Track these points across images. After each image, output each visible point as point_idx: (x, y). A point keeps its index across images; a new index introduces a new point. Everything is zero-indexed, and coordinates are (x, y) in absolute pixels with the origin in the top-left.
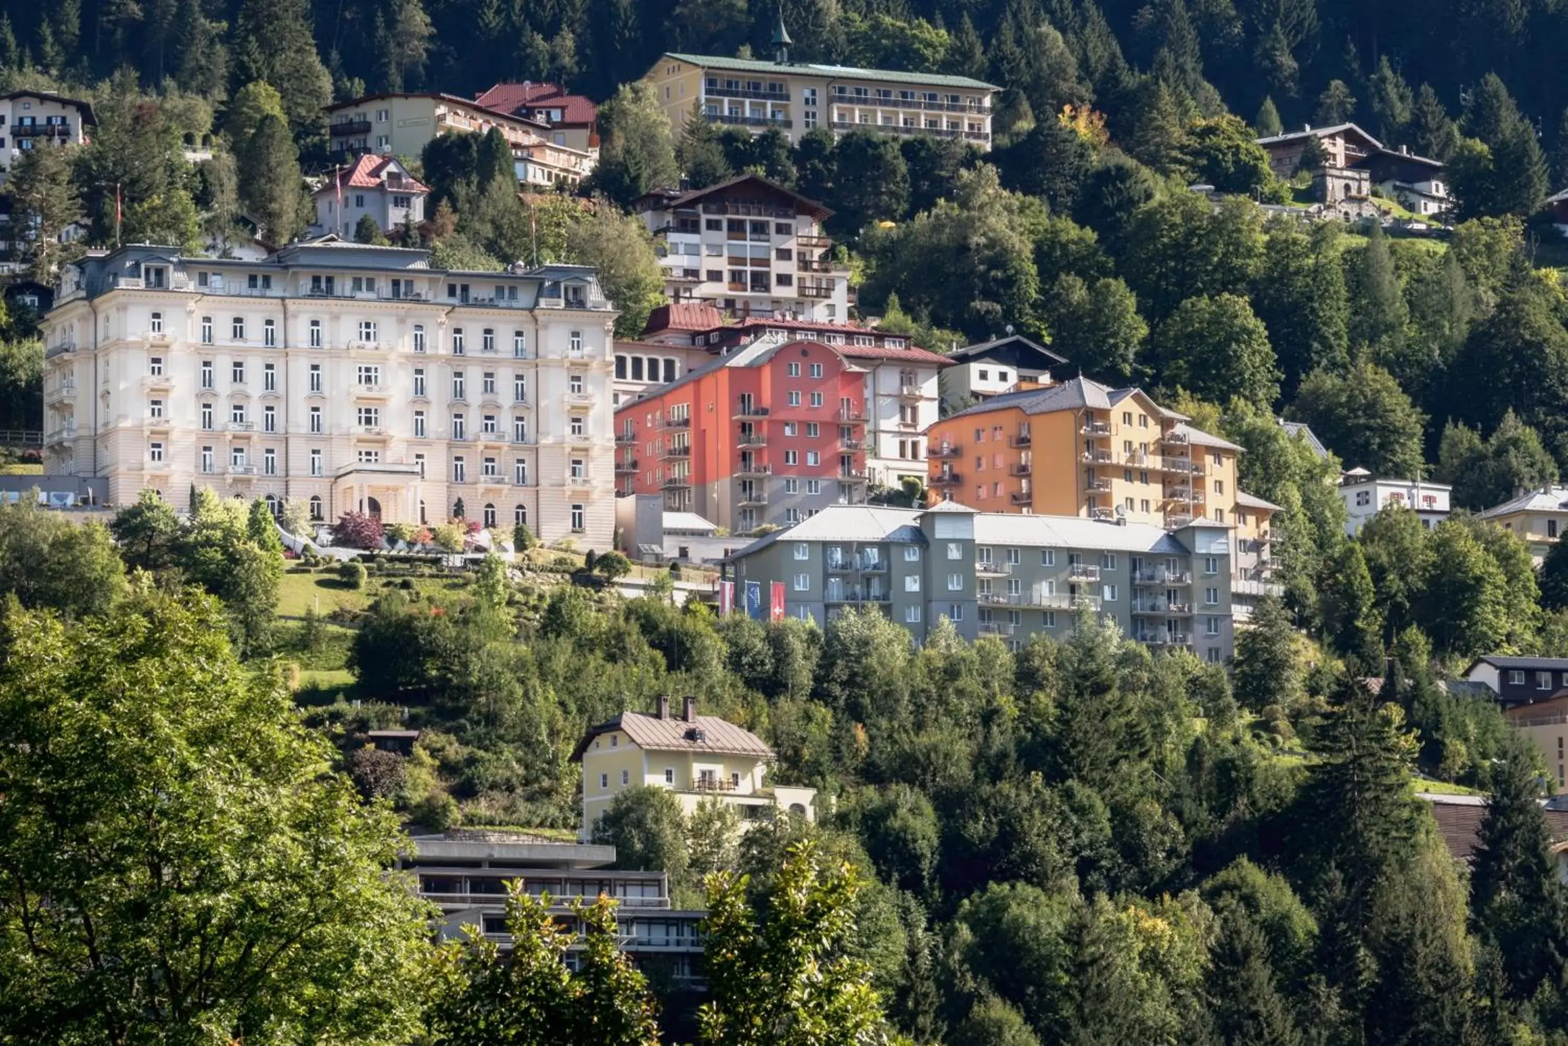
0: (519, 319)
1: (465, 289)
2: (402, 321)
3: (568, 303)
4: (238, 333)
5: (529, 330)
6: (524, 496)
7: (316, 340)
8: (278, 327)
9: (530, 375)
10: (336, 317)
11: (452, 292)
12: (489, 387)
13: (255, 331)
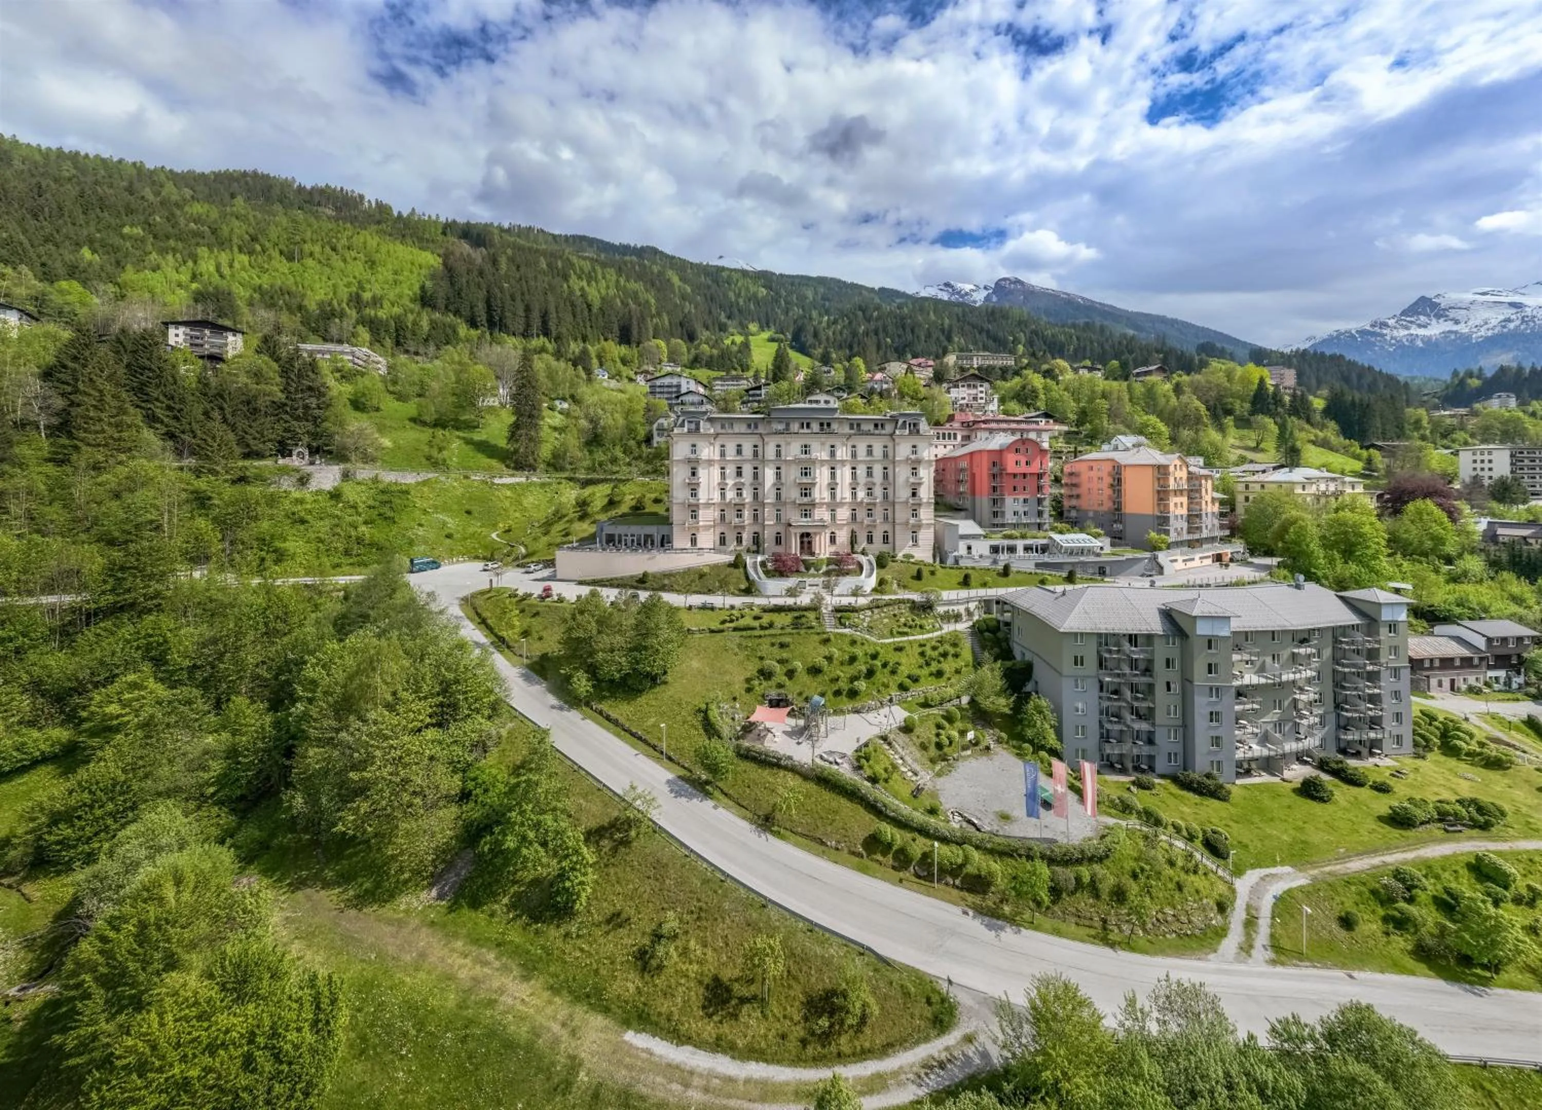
0: (886, 441)
1: (859, 425)
2: (823, 444)
3: (911, 433)
4: (739, 452)
5: (890, 445)
6: (887, 527)
7: (778, 454)
8: (760, 449)
9: (890, 468)
10: (788, 444)
11: (852, 427)
12: (870, 474)
13: (748, 451)
